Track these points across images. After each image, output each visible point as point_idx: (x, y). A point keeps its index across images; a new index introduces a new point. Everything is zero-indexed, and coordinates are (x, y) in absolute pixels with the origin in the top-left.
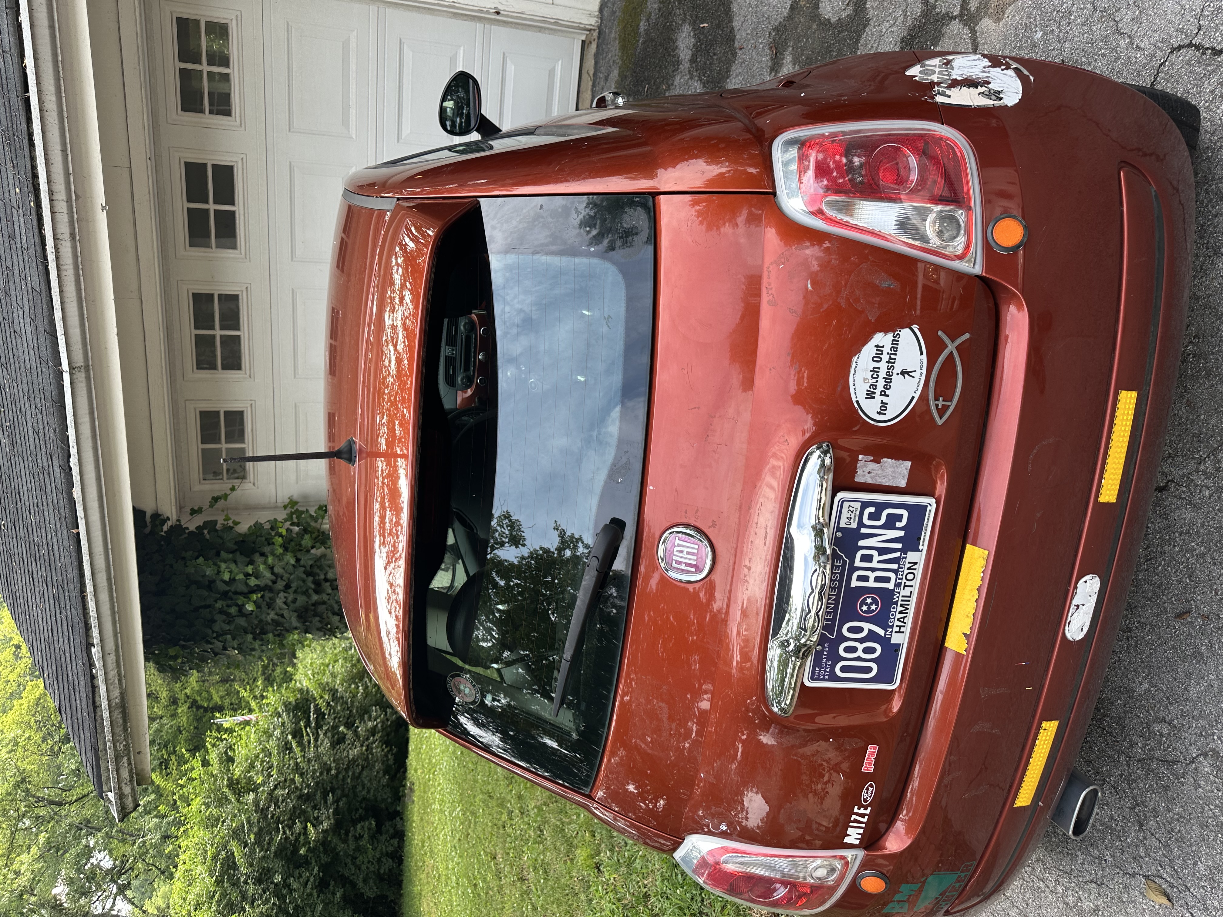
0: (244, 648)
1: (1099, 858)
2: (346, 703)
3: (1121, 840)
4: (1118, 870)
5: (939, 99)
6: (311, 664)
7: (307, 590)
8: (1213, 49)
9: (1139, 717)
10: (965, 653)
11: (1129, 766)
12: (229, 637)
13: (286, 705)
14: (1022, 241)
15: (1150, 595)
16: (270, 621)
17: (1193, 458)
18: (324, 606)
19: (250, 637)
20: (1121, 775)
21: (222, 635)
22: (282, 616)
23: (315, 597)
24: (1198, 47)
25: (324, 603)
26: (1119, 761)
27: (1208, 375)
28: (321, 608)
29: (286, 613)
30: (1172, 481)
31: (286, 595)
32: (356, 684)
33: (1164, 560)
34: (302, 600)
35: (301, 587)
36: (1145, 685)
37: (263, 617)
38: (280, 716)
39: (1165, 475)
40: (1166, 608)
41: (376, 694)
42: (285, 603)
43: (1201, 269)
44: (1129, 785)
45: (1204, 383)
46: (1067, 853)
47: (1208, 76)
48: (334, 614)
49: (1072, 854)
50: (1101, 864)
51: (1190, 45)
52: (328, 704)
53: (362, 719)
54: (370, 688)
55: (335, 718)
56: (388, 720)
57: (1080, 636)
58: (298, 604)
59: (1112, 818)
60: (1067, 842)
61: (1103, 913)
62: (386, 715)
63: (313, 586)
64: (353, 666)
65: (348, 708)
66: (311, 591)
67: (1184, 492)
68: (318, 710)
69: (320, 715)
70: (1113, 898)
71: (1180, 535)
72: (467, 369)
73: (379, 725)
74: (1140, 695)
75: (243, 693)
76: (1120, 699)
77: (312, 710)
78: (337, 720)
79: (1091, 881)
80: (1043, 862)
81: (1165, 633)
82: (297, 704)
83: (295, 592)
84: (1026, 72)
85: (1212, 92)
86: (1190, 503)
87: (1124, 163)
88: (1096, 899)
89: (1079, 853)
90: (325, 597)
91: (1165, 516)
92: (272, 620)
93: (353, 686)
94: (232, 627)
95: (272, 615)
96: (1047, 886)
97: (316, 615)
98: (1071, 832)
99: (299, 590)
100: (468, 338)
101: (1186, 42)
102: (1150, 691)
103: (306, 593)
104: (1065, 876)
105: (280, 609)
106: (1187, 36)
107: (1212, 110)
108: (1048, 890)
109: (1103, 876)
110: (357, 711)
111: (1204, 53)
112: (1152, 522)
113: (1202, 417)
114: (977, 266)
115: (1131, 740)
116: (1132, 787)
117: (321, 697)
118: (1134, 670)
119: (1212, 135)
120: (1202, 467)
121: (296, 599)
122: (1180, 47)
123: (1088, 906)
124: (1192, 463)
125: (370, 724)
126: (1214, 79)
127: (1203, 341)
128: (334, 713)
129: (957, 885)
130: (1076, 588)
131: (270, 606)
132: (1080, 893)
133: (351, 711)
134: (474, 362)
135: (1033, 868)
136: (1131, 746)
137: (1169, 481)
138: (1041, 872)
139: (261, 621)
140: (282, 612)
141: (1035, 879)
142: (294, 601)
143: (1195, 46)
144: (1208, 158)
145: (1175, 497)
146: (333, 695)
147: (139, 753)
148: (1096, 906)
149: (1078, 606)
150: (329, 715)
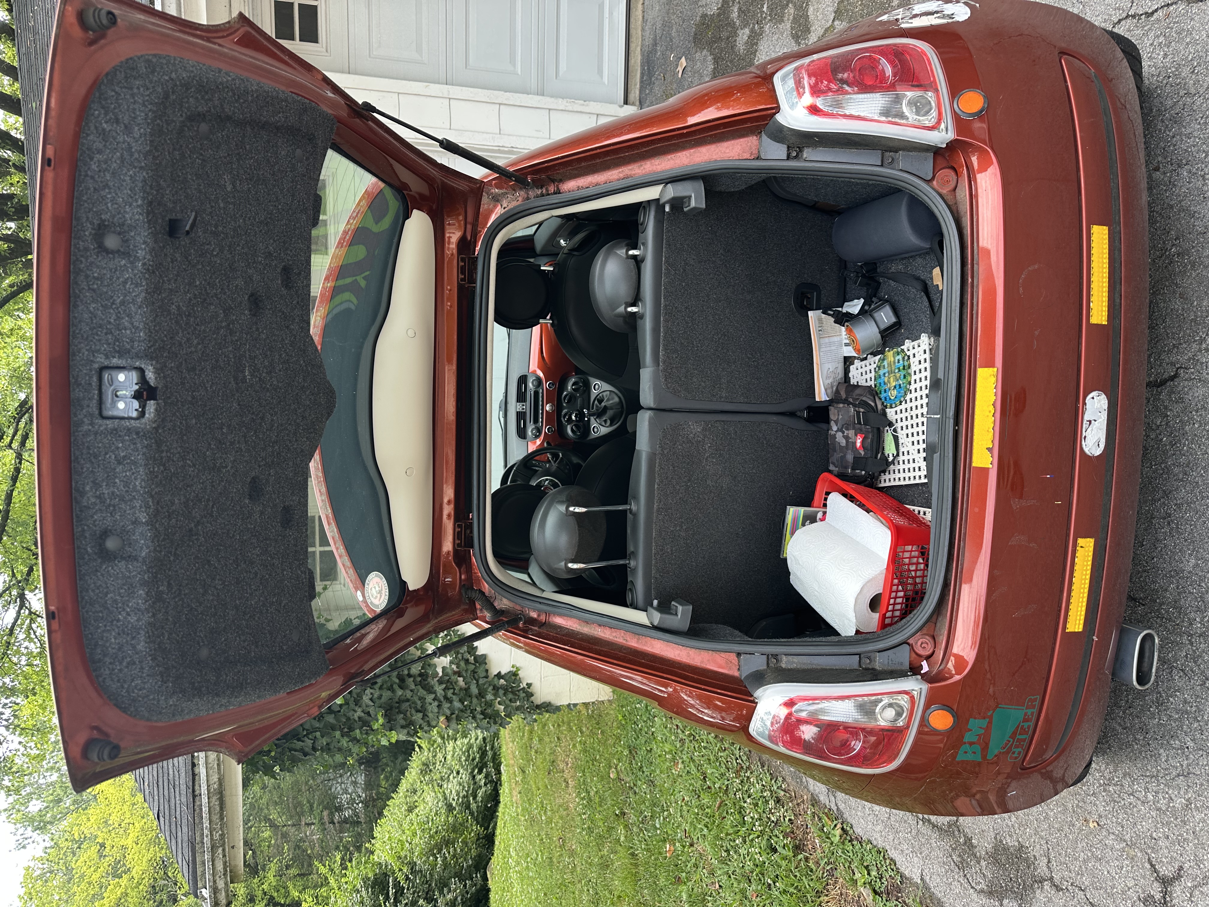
0: (332, 747)
1: (1181, 748)
2: (425, 877)
3: (1198, 721)
4: (1201, 752)
5: (903, 26)
6: (390, 839)
7: (392, 686)
8: (1146, 13)
9: (1193, 593)
10: (991, 466)
11: (1192, 645)
12: (318, 734)
13: (366, 880)
14: (983, 107)
15: (1181, 476)
16: (357, 719)
17: (1195, 341)
18: (408, 704)
19: (338, 734)
20: (1186, 656)
21: (312, 732)
22: (368, 714)
23: (400, 692)
24: (1133, 16)
25: (408, 700)
26: (1182, 643)
27: (1193, 266)
28: (405, 706)
29: (371, 710)
30: (1181, 367)
31: (372, 691)
32: (434, 855)
33: (1187, 439)
34: (386, 694)
35: (386, 682)
36: (1193, 561)
37: (350, 714)
38: (358, 891)
39: (1173, 364)
40: (1197, 483)
41: (455, 866)
42: (371, 699)
43: (1170, 182)
44: (1195, 662)
45: (1191, 274)
46: (1151, 756)
47: (1146, 35)
48: (418, 711)
49: (1155, 756)
50: (1183, 753)
51: (1128, 16)
52: (407, 878)
53: (441, 892)
54: (448, 859)
55: (414, 893)
56: (467, 893)
57: (1098, 452)
58: (383, 699)
59: (1185, 702)
60: (1149, 744)
61: (1195, 805)
62: (465, 886)
63: (397, 681)
64: (431, 837)
65: (427, 882)
66: (396, 687)
67: (1192, 373)
68: (397, 884)
69: (400, 891)
70: (1202, 785)
71: (1197, 412)
72: (536, 421)
73: (459, 899)
74: (1190, 572)
75: (323, 870)
76: (1172, 583)
77: (391, 884)
78: (416, 895)
79: (1179, 775)
80: (1129, 775)
81: (1201, 506)
82: (375, 879)
83: (381, 688)
84: (973, 3)
85: (1151, 44)
86: (1200, 380)
87: (1063, 53)
88: (1187, 792)
89: (1162, 751)
90: (409, 694)
91: (1181, 400)
92: (359, 718)
93: (431, 858)
94: (321, 725)
95: (359, 713)
96: (1138, 799)
97: (400, 712)
98: (1135, 683)
99: (385, 686)
100: (536, 393)
101: (1124, 15)
102: (1198, 565)
103: (391, 689)
104: (1153, 780)
105: (367, 706)
106: (1124, 11)
107: (1154, 58)
108: (1139, 803)
109: (1189, 765)
110: (436, 885)
111: (1139, 19)
112: (1171, 410)
113: (1195, 303)
114: (949, 132)
115: (1188, 618)
116: (1199, 663)
117: (400, 870)
118: (1180, 551)
119: (1158, 76)
120: (1204, 346)
121: (381, 695)
122: (1120, 21)
123: (1181, 803)
124: (1194, 345)
125: (449, 897)
126: (1152, 34)
127: (1183, 240)
128: (413, 887)
129: (1026, 725)
130: (1084, 404)
131: (357, 702)
132: (1170, 792)
133: (430, 885)
134: (542, 413)
135: (1122, 785)
136: (1191, 624)
137: (1178, 369)
138: (1129, 786)
139: (348, 719)
140: (368, 709)
141: (1125, 796)
142: (380, 697)
143: (1132, 16)
144: (1159, 95)
145: (1186, 380)
146: (412, 869)
147: (233, 847)
148: (1187, 800)
149: (1090, 422)
150: (408, 889)
